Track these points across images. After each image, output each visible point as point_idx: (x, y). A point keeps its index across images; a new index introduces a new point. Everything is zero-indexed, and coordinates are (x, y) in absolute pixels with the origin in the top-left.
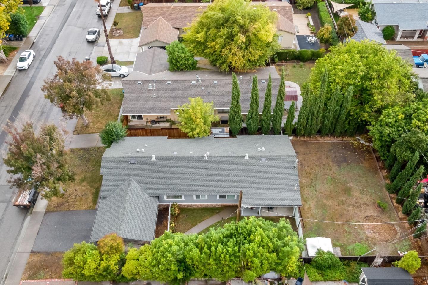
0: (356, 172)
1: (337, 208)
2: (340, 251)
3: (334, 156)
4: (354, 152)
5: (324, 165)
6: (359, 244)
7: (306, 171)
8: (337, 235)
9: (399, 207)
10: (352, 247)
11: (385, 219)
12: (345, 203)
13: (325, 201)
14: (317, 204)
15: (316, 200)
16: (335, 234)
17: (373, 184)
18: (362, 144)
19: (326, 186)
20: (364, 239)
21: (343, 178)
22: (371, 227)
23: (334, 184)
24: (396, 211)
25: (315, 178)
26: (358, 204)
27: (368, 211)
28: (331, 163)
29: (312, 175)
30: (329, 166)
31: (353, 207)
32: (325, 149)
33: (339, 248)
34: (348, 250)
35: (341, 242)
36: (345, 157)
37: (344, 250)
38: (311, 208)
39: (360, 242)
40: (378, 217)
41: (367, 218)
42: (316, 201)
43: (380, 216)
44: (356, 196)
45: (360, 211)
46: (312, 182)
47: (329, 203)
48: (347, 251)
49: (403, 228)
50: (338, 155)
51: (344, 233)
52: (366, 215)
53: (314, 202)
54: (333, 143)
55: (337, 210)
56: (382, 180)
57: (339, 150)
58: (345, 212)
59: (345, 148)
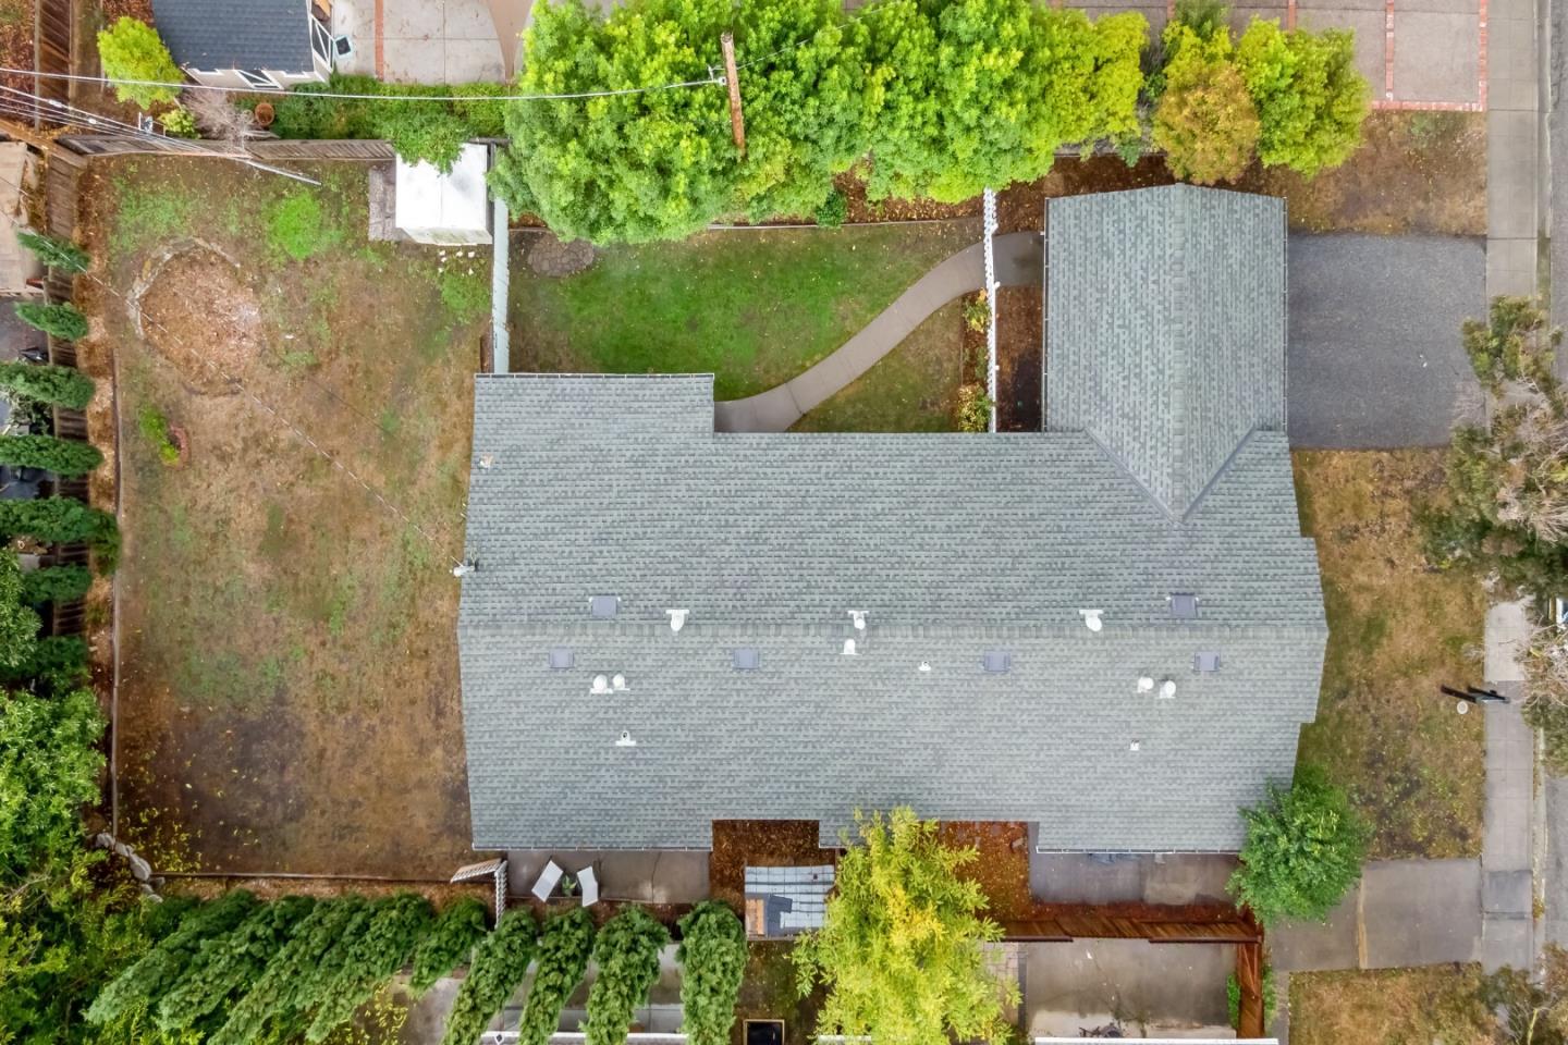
0: (221, 656)
1: (337, 442)
2: (372, 221)
3: (289, 777)
4: (196, 793)
5: (342, 709)
6: (294, 254)
7: (427, 674)
8: (367, 299)
9: (100, 437)
10: (325, 239)
11: (169, 377)
12: (303, 467)
13: (379, 481)
14: (412, 466)
15: (414, 492)
16: (371, 306)
17: (164, 573)
18: (149, 856)
19: (359, 568)
20: (271, 278)
21: (276, 621)
22: (233, 342)
23: (324, 581)
24: (115, 418)
25: (394, 626)
26: (253, 455)
27: (223, 417)
28: (312, 726)
29: (403, 648)
30: (321, 702)
31: (277, 440)
32: (319, 821)
33: (372, 237)
34: (339, 225)
35: (360, 266)
36: (241, 765)
37: (354, 226)
38: (441, 447)
39: (291, 262)
40: (192, 391)
41: (233, 386)
42: (413, 483)
43: (183, 393)
44: (250, 503)
45: (251, 421)
46: (413, 599)
47: (363, 472)
48: (344, 222)
49: (117, 321)
50: (269, 781)
51: (342, 306)
52: (236, 400)
53: (423, 481)
54: (273, 869)
55: (343, 429)
56: (124, 603)
57: (261, 813)
58: (313, 417)
59: (227, 829)
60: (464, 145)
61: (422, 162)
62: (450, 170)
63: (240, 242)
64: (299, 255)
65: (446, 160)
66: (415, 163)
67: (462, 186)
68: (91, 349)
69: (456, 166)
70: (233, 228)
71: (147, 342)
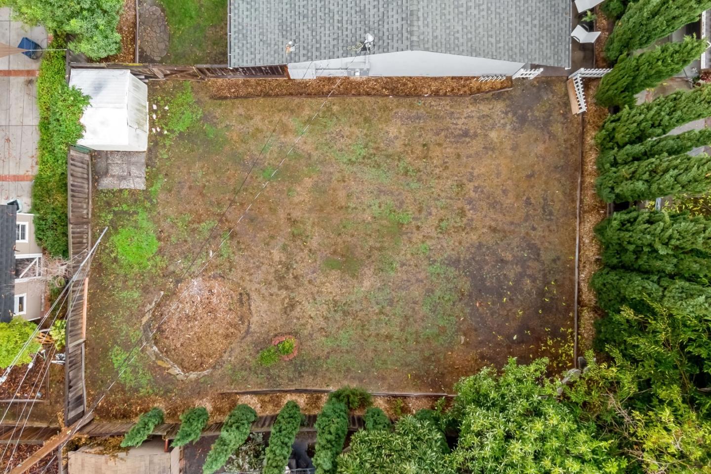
0: (425, 310)
1: (282, 214)
2: (132, 186)
3: (509, 256)
4: (520, 332)
5: (462, 213)
6: (155, 249)
7: (440, 145)
8: (185, 191)
9: (277, 405)
10: (145, 224)
11: (238, 350)
12: (299, 242)
13: (308, 182)
14: (297, 156)
15: (315, 155)
16: (190, 188)
17: (371, 354)
19: (367, 199)
20: (171, 268)
21: (403, 265)
22: (214, 300)
23: (375, 226)
24: (265, 393)
25: (406, 173)
26: (290, 282)
27: (265, 306)
28: (474, 237)
29: (420, 164)
30: (458, 230)
31: (280, 262)
32: (539, 233)
33: (142, 187)
34: (136, 213)
35: (162, 196)
36: (501, 296)
37: (136, 201)
38: (285, 133)
39: (160, 251)
40: (247, 332)
41: (243, 299)
42: (310, 155)
43: (249, 339)
44: (323, 284)
45: (268, 283)
46: (388, 156)
47: (302, 193)
48: (133, 209)
49: (198, 389)
50: (512, 272)
51: (191, 212)
52: (254, 296)
53: (307, 148)
54: (572, 270)
55: (273, 211)
56: (390, 387)
57: (534, 280)
58: (263, 235)
59: (545, 307)
60: (71, 85)
61: (82, 121)
62: (88, 97)
63: (145, 290)
64: (156, 245)
65: (80, 100)
66: (82, 127)
67: (99, 87)
68: (218, 410)
69: (85, 92)
70: (136, 295)
71: (214, 368)
